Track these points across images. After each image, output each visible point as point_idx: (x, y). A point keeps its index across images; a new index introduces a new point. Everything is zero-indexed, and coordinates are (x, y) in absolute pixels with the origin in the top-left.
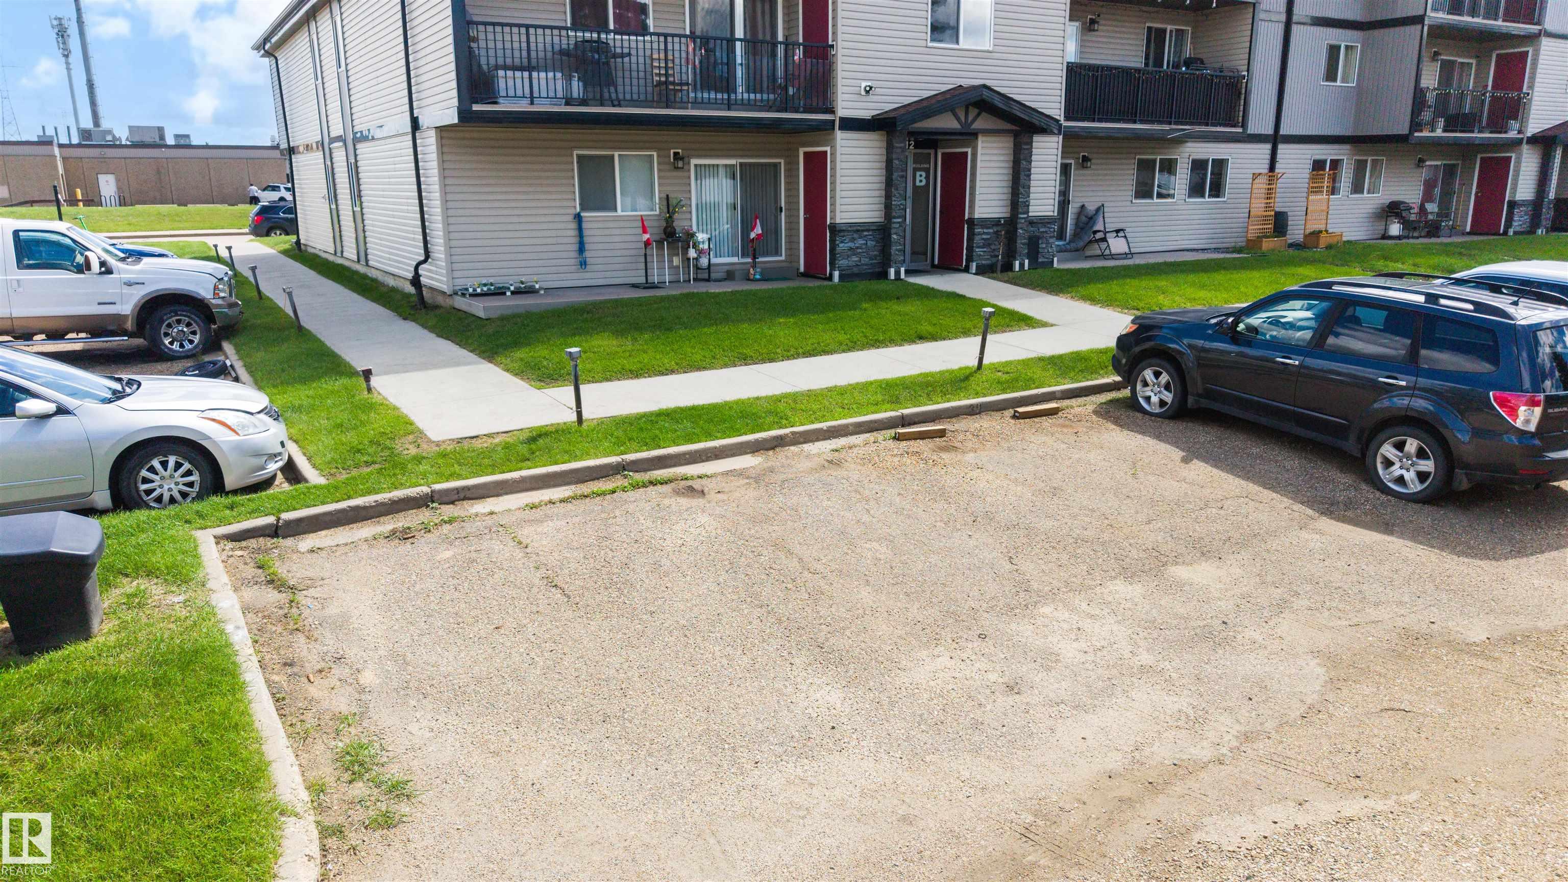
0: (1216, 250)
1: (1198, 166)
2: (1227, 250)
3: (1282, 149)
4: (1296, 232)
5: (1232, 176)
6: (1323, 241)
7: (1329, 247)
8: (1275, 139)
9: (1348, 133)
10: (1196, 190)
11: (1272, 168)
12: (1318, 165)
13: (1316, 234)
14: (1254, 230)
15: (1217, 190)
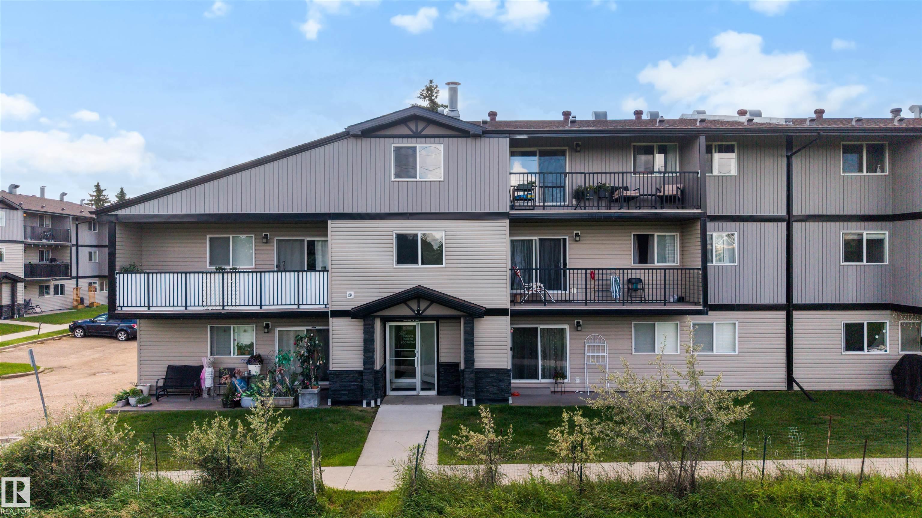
0: (64, 309)
1: (56, 286)
2: (67, 309)
3: (80, 280)
4: (87, 303)
5: (66, 289)
6: (95, 305)
7: (97, 307)
8: (77, 278)
9: (97, 275)
10: (56, 293)
11: (77, 286)
12: (90, 284)
13: (93, 303)
14: (75, 303)
15: (62, 293)
